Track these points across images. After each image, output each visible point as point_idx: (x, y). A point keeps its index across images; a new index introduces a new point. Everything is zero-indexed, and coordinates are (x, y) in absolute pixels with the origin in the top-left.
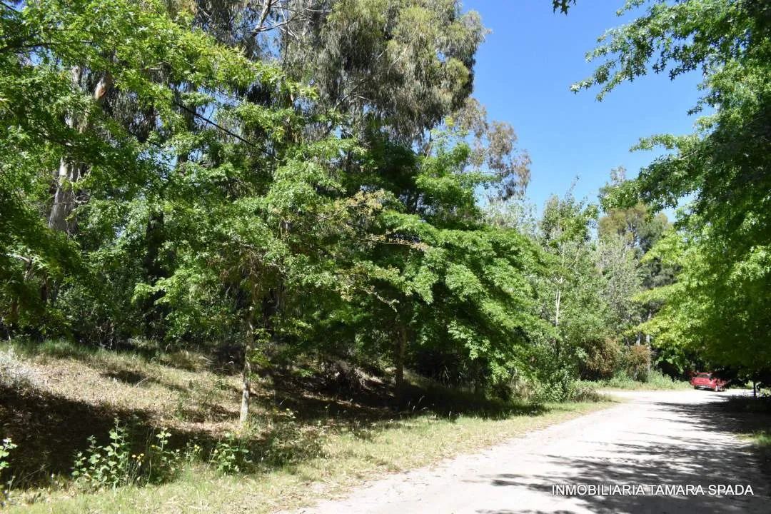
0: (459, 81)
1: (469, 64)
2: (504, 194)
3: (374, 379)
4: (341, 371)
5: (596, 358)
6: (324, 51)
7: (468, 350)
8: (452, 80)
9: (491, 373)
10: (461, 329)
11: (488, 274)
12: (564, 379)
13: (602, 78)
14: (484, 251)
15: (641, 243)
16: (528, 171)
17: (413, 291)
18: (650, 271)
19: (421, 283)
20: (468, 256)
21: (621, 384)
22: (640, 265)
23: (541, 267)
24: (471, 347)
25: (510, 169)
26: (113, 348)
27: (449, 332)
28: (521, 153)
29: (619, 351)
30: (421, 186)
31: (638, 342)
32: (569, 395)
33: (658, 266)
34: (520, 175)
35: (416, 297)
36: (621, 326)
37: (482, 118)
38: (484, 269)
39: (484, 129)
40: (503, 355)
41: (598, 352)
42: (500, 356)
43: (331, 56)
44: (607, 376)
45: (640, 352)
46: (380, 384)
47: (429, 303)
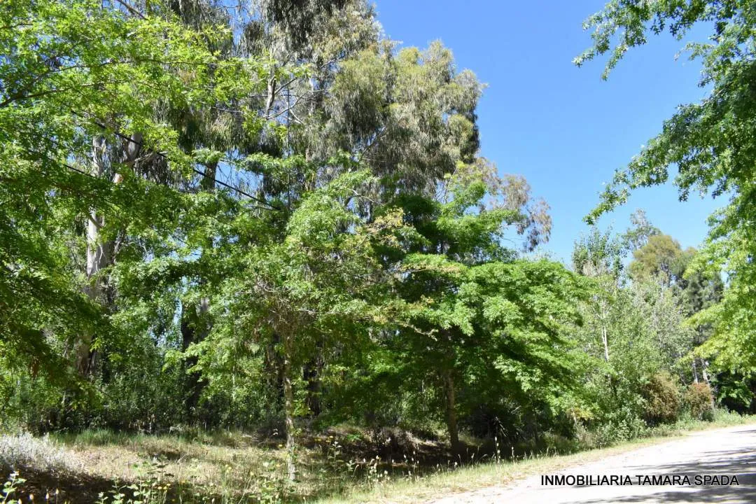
0: (464, 135)
1: (473, 119)
2: (529, 245)
3: (428, 443)
4: (392, 437)
5: (656, 402)
6: (329, 121)
7: (519, 383)
8: (457, 136)
9: (549, 406)
10: (508, 362)
11: (527, 303)
12: (627, 416)
13: (603, 48)
14: (518, 280)
15: (676, 280)
16: (549, 217)
17: (452, 324)
18: (692, 306)
19: (459, 317)
20: (502, 289)
21: (687, 426)
22: (681, 301)
23: (580, 290)
24: (522, 379)
25: (530, 219)
26: (153, 433)
27: (496, 367)
28: (538, 201)
29: (677, 393)
30: (442, 228)
31: (696, 380)
32: (636, 433)
33: (699, 300)
34: (542, 223)
35: (455, 330)
36: (674, 366)
37: (494, 175)
38: (521, 299)
39: (498, 185)
40: (558, 387)
41: (656, 395)
42: (555, 389)
43: (337, 125)
44: (671, 420)
45: (700, 390)
46: (435, 447)
47: (469, 335)
